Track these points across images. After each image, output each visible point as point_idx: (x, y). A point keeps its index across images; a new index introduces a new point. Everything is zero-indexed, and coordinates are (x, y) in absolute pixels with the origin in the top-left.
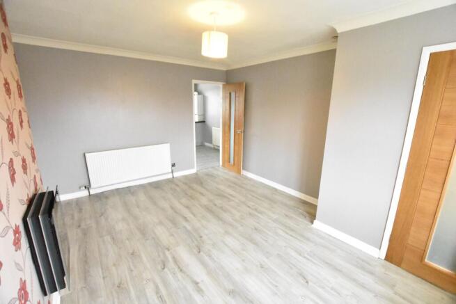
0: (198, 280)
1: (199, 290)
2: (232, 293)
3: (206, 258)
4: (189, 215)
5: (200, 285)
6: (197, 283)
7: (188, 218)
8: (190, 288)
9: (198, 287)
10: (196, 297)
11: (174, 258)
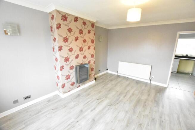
0: (96, 109)
1: (92, 111)
2: (94, 120)
3: (107, 109)
4: (128, 96)
5: (94, 110)
6: (95, 109)
7: (126, 97)
8: (93, 108)
9: (93, 110)
10: (90, 110)
11: (103, 100)
